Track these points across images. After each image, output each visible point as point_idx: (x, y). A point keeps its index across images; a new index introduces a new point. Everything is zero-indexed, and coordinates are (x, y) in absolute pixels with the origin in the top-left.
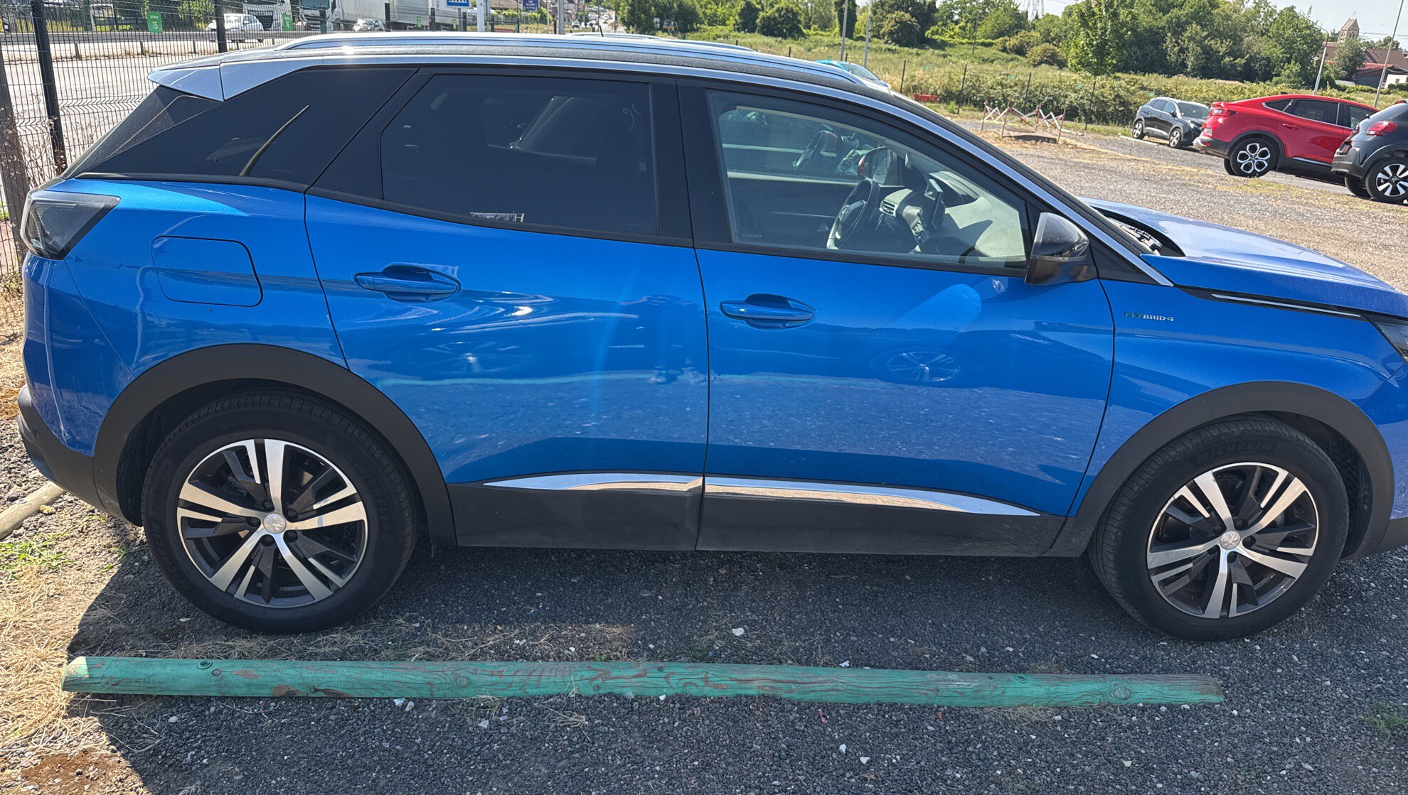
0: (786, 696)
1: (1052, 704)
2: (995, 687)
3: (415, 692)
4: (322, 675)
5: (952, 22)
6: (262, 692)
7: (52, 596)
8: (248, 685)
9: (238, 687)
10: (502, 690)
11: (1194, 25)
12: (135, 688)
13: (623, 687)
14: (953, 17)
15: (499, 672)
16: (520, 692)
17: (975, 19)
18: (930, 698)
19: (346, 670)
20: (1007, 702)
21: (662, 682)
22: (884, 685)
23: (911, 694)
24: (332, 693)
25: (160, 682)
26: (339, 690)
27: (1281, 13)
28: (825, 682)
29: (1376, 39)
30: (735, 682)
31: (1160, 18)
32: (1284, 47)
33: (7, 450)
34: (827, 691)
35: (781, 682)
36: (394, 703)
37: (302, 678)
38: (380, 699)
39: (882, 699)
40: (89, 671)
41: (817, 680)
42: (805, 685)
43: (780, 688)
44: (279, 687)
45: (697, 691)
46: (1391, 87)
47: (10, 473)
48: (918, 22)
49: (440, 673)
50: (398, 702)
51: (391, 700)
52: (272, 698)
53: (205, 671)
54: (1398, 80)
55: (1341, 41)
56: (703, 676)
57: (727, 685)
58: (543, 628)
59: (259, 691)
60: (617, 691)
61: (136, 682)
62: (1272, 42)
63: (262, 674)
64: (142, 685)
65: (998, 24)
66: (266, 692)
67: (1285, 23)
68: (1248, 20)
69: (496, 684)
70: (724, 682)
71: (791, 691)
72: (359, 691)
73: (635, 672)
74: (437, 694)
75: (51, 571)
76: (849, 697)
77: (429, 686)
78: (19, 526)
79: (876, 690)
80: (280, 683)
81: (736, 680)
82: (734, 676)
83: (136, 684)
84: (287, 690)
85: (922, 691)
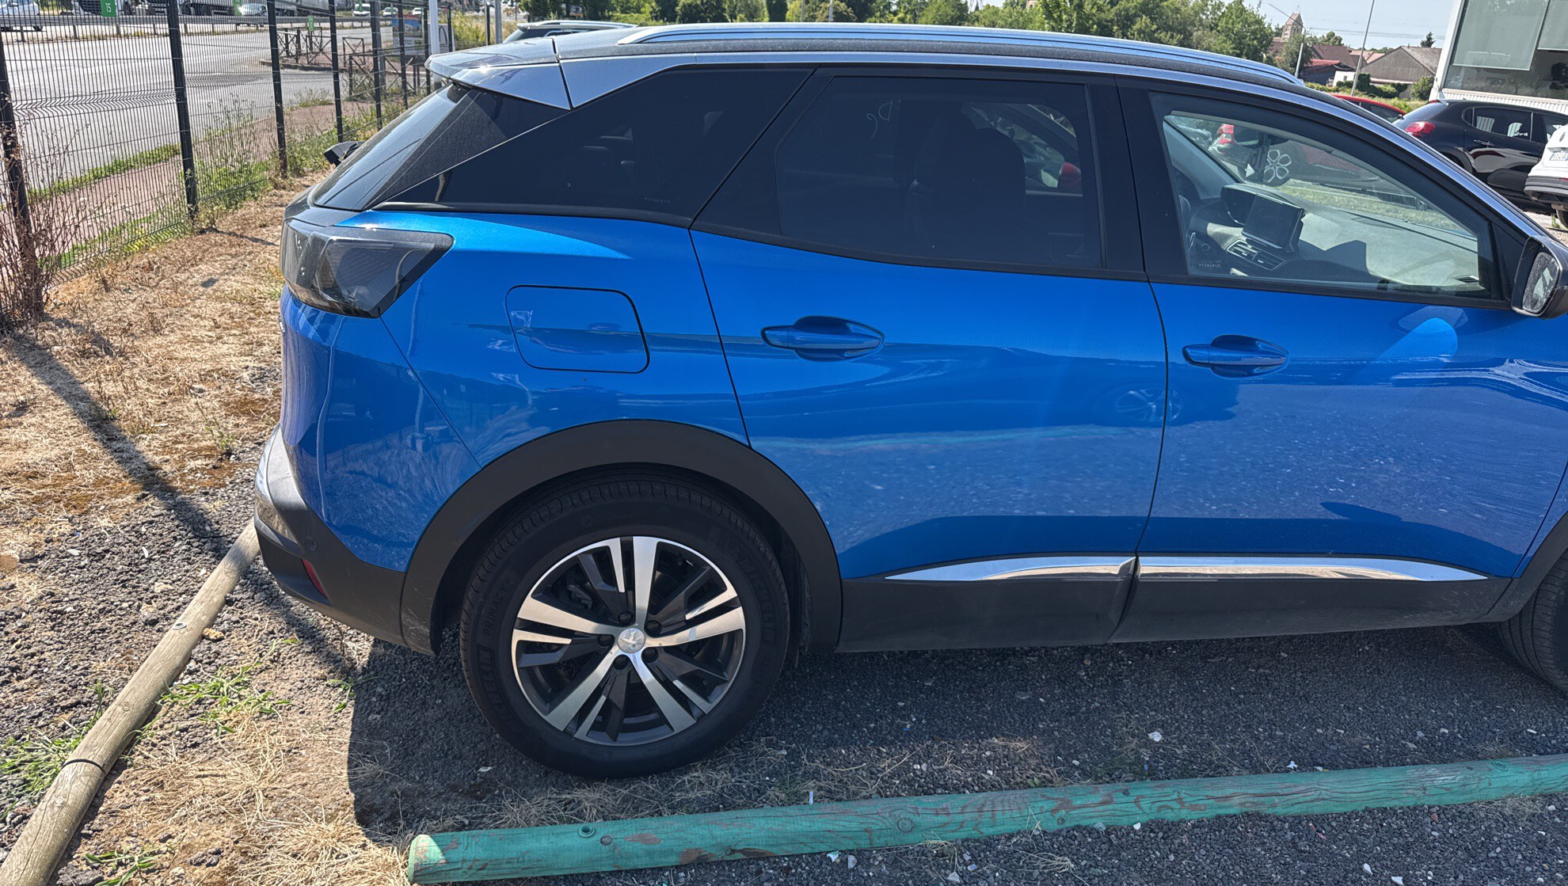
0: (1270, 811)
1: (1538, 791)
2: (1480, 779)
3: (851, 842)
4: (737, 831)
5: (890, 12)
6: (667, 860)
7: (290, 751)
8: (650, 854)
9: (637, 857)
10: (953, 831)
11: (1144, 17)
12: (505, 871)
13: (1091, 817)
14: (890, 7)
15: (943, 809)
16: (973, 832)
17: (914, 10)
18: (1419, 798)
19: (763, 821)
20: (1493, 795)
21: (1134, 809)
22: (1370, 788)
23: (1399, 796)
24: (752, 854)
25: (538, 860)
26: (761, 848)
27: (1229, 8)
28: (1310, 790)
29: (1320, 34)
30: (1212, 801)
31: (1108, 10)
32: (1233, 43)
33: (104, 557)
34: (1313, 801)
35: (1262, 796)
36: (830, 859)
37: (714, 837)
38: (811, 855)
39: (1372, 805)
40: (444, 855)
41: (1298, 789)
42: (1288, 797)
43: (1263, 803)
44: (687, 853)
45: (1173, 814)
46: (1340, 84)
47: (124, 587)
48: (854, 13)
49: (875, 816)
50: (834, 857)
51: (823, 855)
52: (678, 868)
53: (591, 840)
54: (1346, 77)
55: (1286, 36)
56: (1175, 797)
57: (1205, 805)
58: (936, 746)
59: (663, 860)
60: (1084, 823)
61: (508, 863)
62: (1222, 37)
63: (663, 836)
64: (515, 866)
65: (940, 15)
66: (673, 860)
67: (1233, 17)
68: (1197, 14)
69: (945, 825)
70: (1201, 802)
71: (1274, 806)
72: (785, 848)
73: (1099, 799)
74: (879, 842)
75: (265, 717)
76: (1336, 806)
77: (867, 834)
78: (188, 658)
79: (1362, 795)
80: (689, 846)
81: (1214, 798)
82: (1210, 793)
83: (509, 865)
84: (697, 854)
85: (1410, 791)
